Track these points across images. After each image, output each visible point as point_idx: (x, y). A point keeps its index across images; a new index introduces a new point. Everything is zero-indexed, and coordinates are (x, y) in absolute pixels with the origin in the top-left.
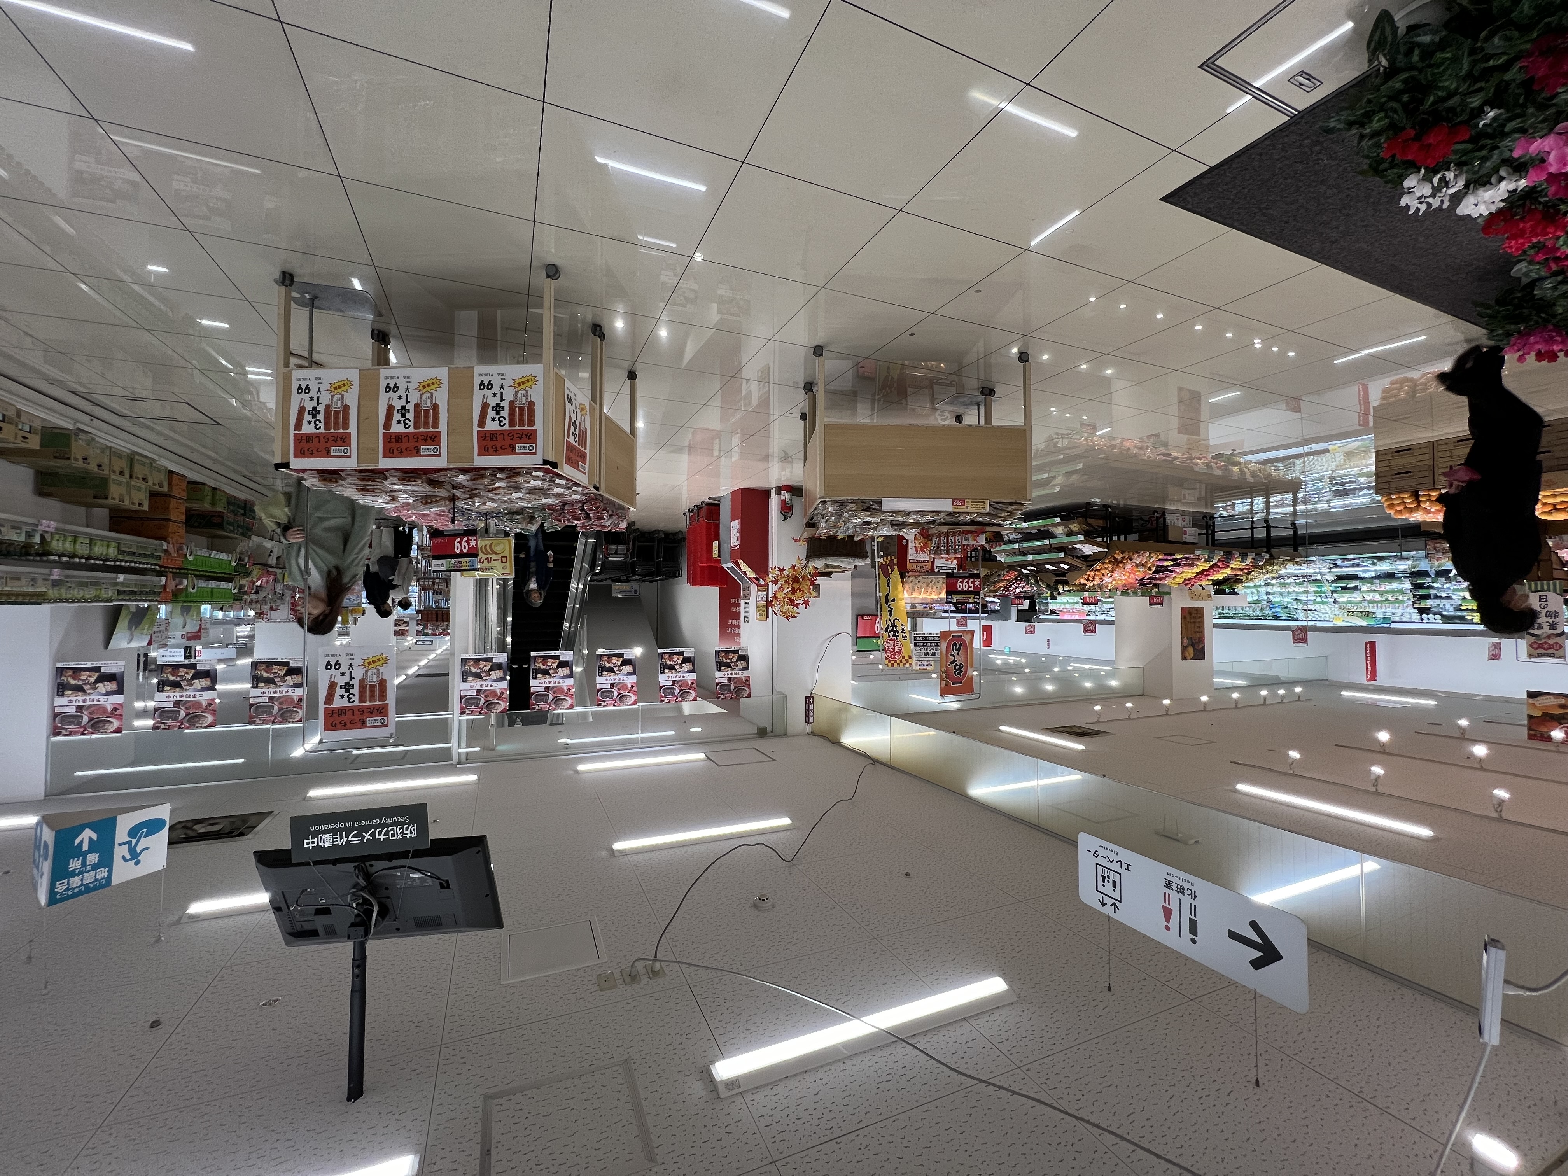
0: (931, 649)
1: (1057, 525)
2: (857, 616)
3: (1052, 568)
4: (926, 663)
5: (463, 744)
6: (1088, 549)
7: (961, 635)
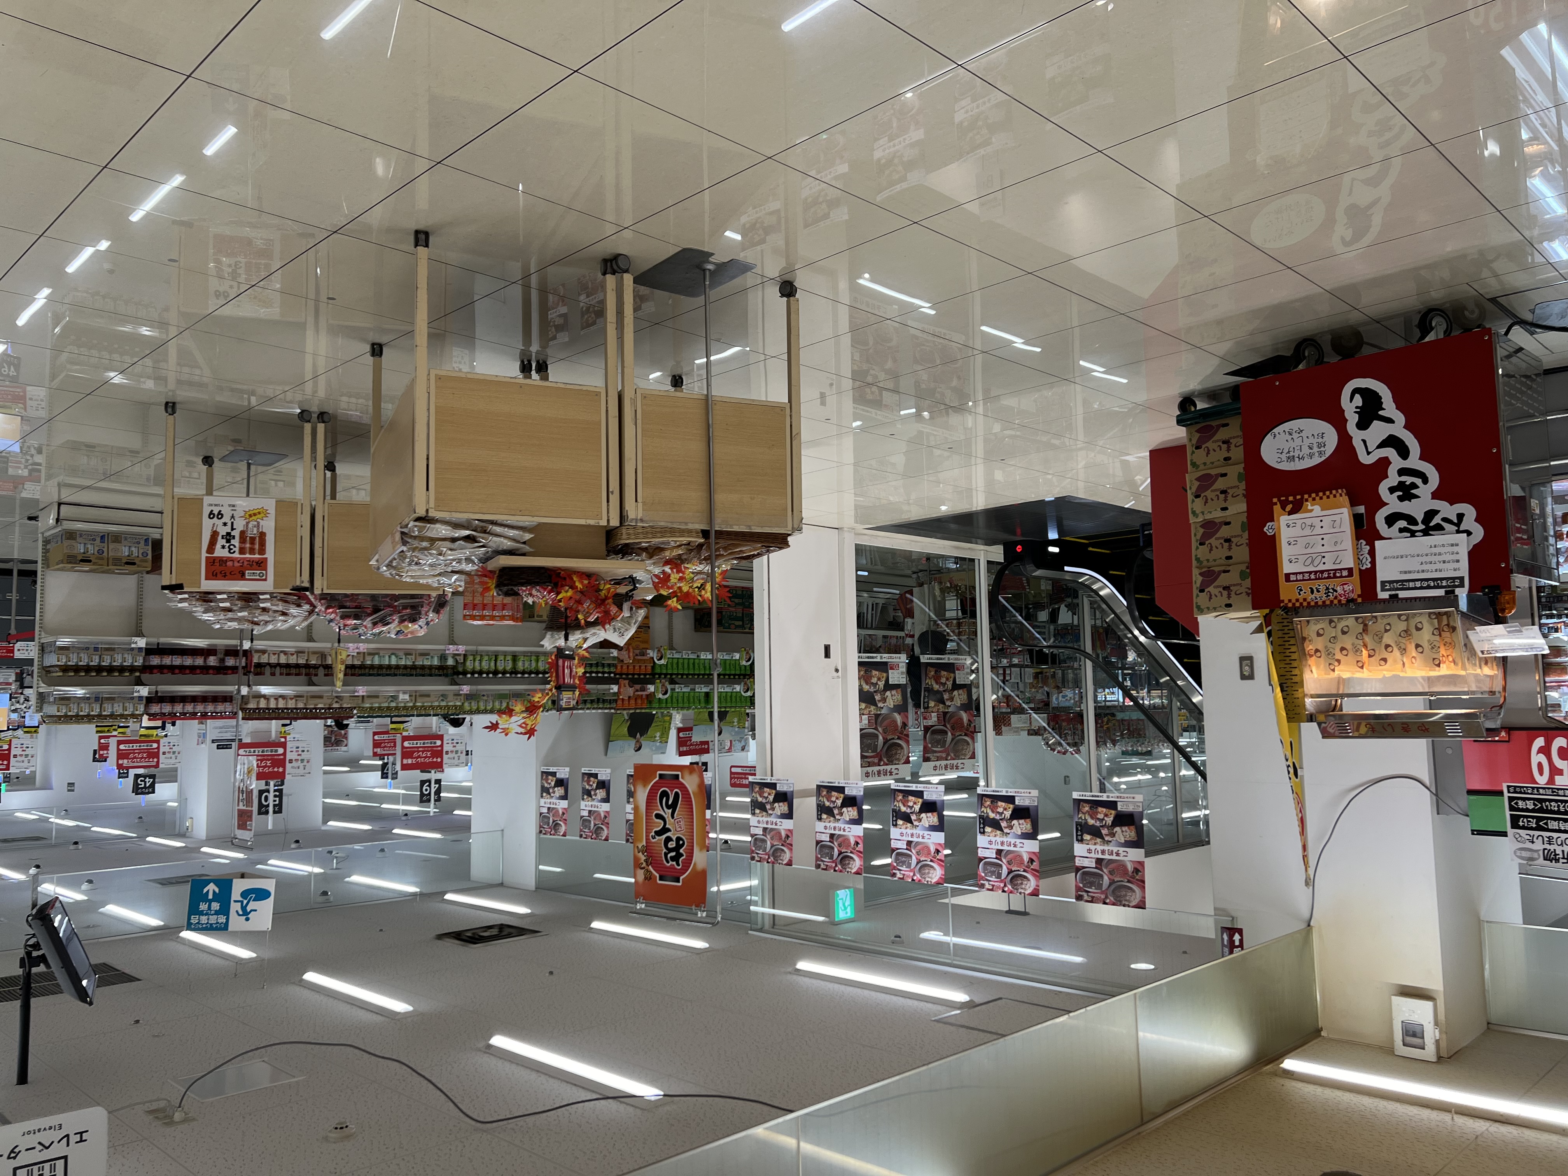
7: (678, 776)
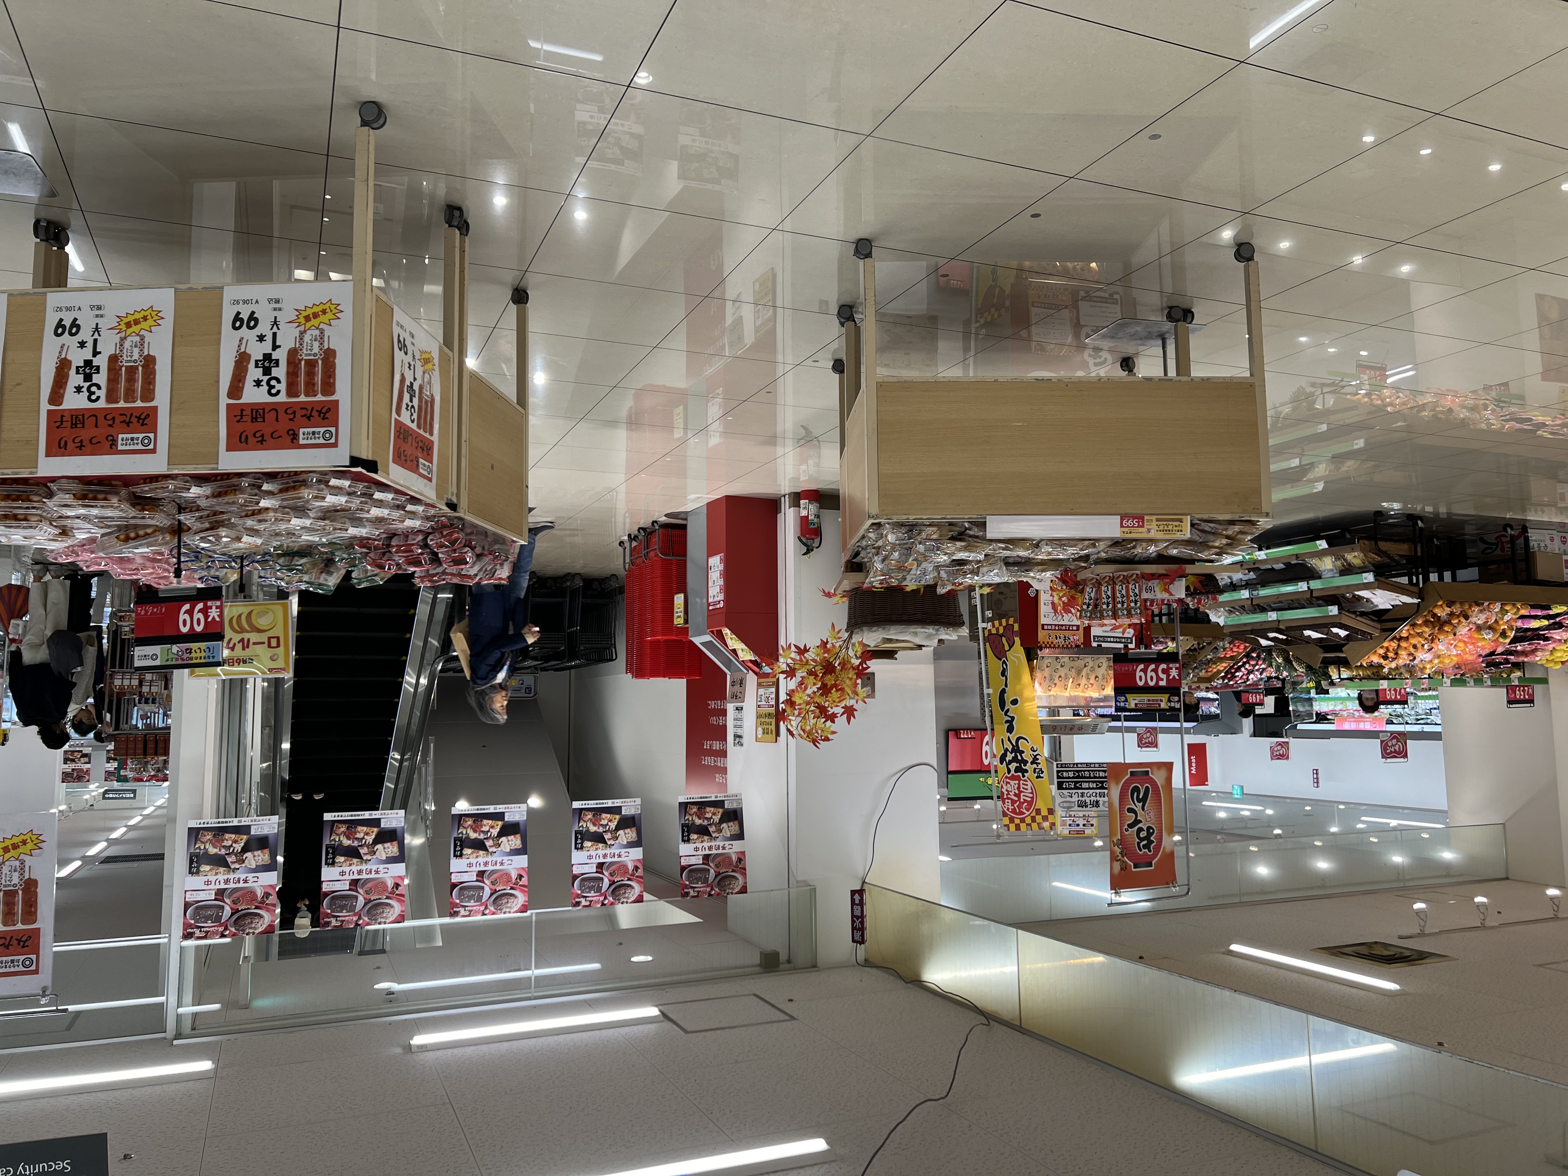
0: (1090, 795)
1: (1321, 554)
2: (947, 732)
3: (1315, 635)
4: (1081, 822)
5: (188, 997)
6: (1383, 599)
7: (1148, 772)
